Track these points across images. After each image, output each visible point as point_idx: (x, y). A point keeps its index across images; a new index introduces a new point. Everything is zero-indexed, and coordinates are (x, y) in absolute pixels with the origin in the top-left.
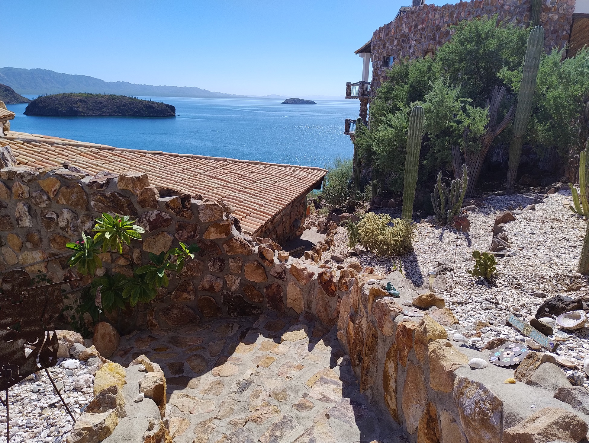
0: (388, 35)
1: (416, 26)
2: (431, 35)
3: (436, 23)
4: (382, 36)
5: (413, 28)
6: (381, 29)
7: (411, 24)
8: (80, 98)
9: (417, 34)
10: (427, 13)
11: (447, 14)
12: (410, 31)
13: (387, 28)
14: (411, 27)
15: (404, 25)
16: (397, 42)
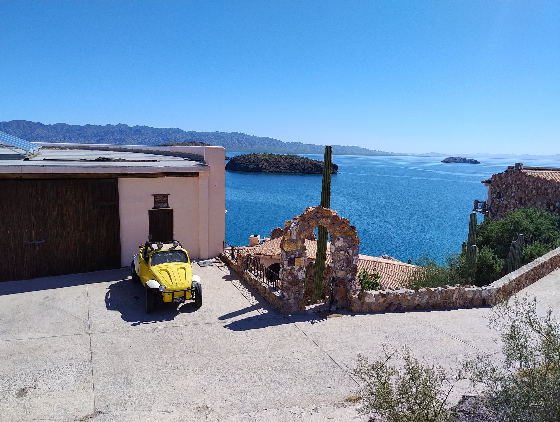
0: (500, 180)
1: (516, 181)
2: (523, 189)
3: (526, 183)
4: (497, 179)
5: (514, 182)
6: (496, 175)
7: (513, 179)
8: (264, 158)
9: (516, 186)
10: (522, 176)
11: (532, 181)
12: (512, 182)
13: (500, 175)
14: (513, 181)
15: (509, 178)
16: (505, 187)
